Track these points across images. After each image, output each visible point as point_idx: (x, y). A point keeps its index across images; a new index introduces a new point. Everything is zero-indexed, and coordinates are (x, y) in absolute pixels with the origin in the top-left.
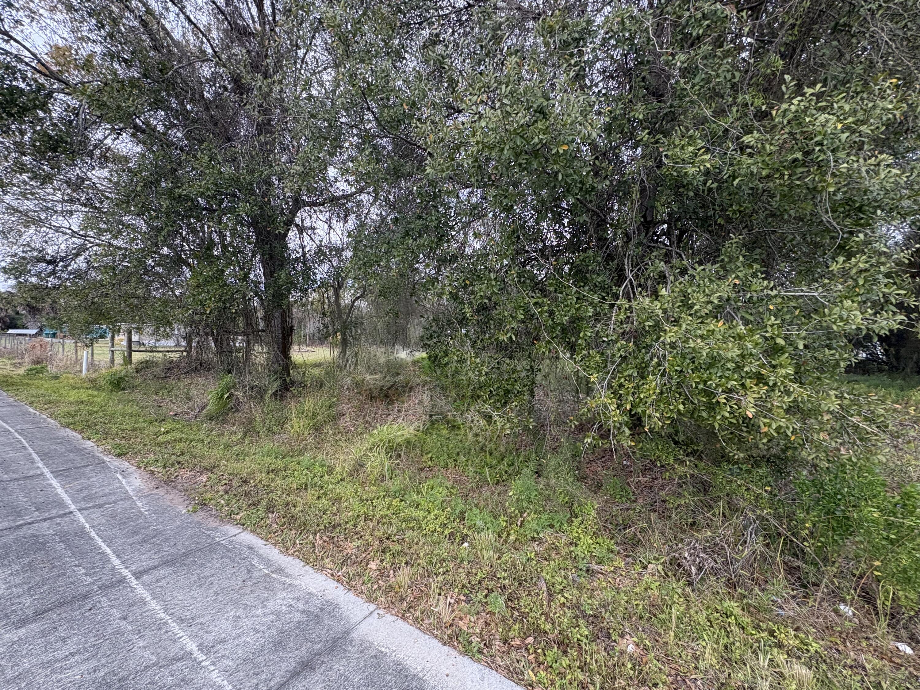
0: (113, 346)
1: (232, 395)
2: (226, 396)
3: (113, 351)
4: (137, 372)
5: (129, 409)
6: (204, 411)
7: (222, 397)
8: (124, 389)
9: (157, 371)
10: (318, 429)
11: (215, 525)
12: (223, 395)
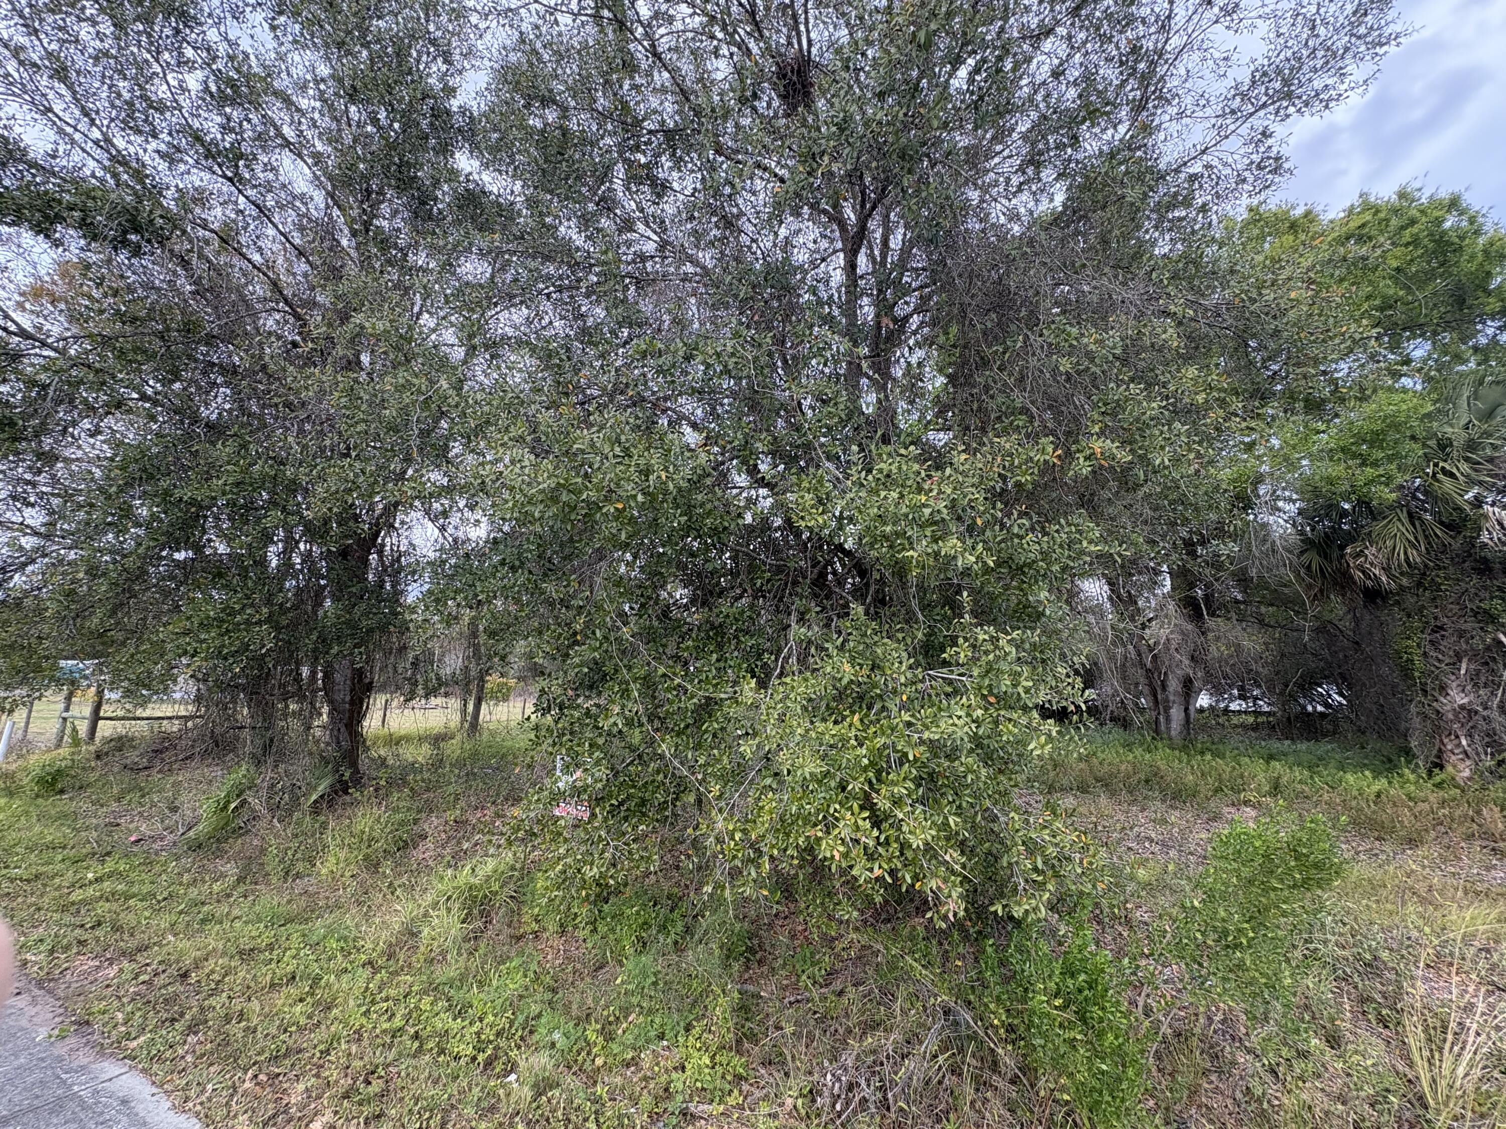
0: (67, 709)
1: (244, 803)
2: (233, 806)
3: (65, 719)
4: (98, 757)
5: (51, 834)
6: (191, 833)
7: (225, 807)
8: (62, 792)
9: (132, 757)
10: (372, 865)
11: (84, 1061)
12: (228, 802)
